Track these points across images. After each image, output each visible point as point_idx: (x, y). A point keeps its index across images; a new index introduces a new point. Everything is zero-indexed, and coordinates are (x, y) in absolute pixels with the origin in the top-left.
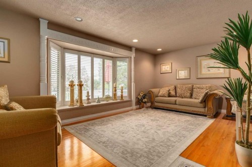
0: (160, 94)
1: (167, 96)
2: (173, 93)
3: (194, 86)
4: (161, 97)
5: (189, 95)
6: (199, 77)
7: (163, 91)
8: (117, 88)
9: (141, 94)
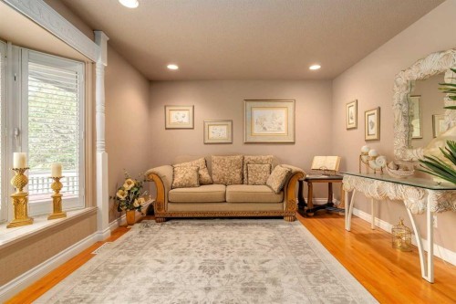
0: (177, 180)
1: (195, 182)
2: (205, 175)
3: (246, 158)
4: (182, 186)
5: (238, 176)
6: (248, 140)
7: (185, 172)
8: (30, 175)
9: (126, 186)
